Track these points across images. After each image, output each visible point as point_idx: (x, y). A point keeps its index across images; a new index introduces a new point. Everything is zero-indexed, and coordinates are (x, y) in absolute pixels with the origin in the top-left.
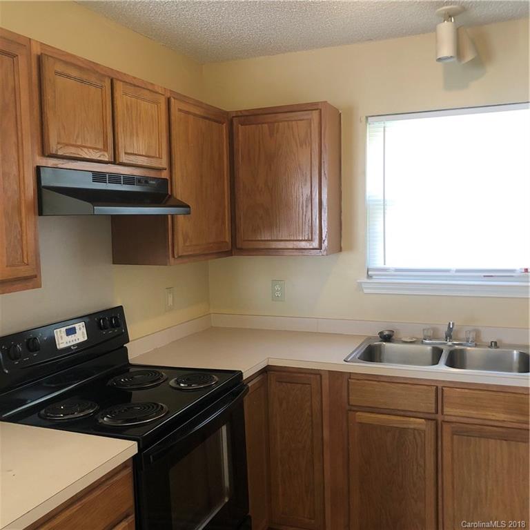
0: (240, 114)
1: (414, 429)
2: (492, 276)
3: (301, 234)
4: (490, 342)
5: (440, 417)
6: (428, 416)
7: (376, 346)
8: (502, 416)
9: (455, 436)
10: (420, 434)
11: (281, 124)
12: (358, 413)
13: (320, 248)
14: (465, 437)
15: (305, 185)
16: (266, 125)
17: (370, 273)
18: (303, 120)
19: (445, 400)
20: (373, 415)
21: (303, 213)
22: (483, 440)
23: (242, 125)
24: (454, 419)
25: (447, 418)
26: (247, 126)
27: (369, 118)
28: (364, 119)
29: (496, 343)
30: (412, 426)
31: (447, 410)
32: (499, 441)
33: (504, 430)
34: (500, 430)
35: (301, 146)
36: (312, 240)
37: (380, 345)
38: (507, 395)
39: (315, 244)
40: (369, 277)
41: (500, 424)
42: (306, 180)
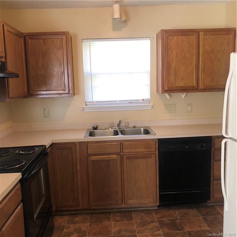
0: (28, 34)
1: (113, 159)
2: (131, 103)
3: (60, 88)
4: (133, 126)
5: (122, 153)
6: (118, 154)
7: (92, 131)
8: (143, 150)
9: (128, 160)
10: (115, 161)
11: (49, 40)
12: (92, 157)
13: (69, 93)
14: (131, 160)
15: (61, 66)
16: (42, 40)
17: (86, 103)
18: (59, 38)
19: (123, 147)
20: (97, 157)
21: (60, 78)
22: (137, 159)
23: (30, 39)
24: (127, 154)
25: (124, 154)
26: (33, 40)
27: (83, 40)
28: (81, 40)
29: (135, 126)
30: (112, 159)
31: (124, 151)
32: (142, 159)
33: (144, 155)
34: (142, 155)
35: (58, 50)
36: (65, 90)
37: (94, 131)
38: (144, 142)
39: (67, 91)
40: (86, 105)
41: (142, 153)
42: (61, 65)
